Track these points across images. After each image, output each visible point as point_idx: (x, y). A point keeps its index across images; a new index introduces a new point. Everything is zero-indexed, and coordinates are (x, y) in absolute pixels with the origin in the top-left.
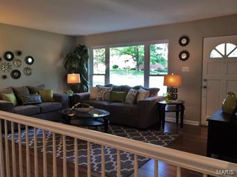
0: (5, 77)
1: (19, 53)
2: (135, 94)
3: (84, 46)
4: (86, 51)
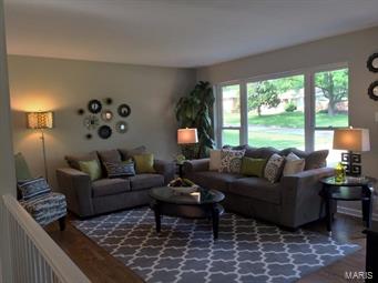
0: (89, 136)
1: (109, 101)
2: (279, 164)
3: (207, 83)
4: (210, 90)
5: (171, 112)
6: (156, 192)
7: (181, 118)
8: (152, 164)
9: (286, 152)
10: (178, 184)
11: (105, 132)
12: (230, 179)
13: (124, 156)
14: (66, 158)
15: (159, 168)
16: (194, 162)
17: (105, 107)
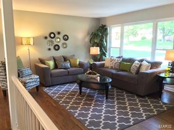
0: (50, 49)
1: (59, 33)
2: (138, 66)
3: (105, 26)
4: (106, 29)
5: (87, 39)
6: (80, 76)
7: (92, 42)
8: (78, 63)
9: (142, 61)
10: (90, 73)
11: (57, 48)
12: (114, 72)
13: (65, 59)
14: (39, 59)
15: (81, 65)
16: (97, 63)
17: (57, 36)
